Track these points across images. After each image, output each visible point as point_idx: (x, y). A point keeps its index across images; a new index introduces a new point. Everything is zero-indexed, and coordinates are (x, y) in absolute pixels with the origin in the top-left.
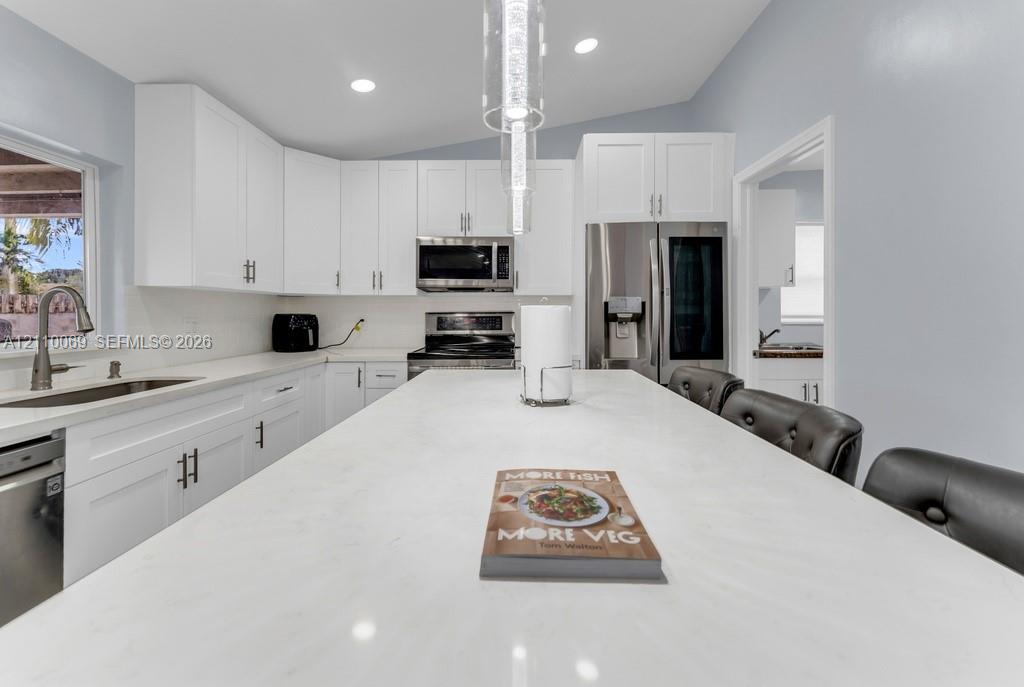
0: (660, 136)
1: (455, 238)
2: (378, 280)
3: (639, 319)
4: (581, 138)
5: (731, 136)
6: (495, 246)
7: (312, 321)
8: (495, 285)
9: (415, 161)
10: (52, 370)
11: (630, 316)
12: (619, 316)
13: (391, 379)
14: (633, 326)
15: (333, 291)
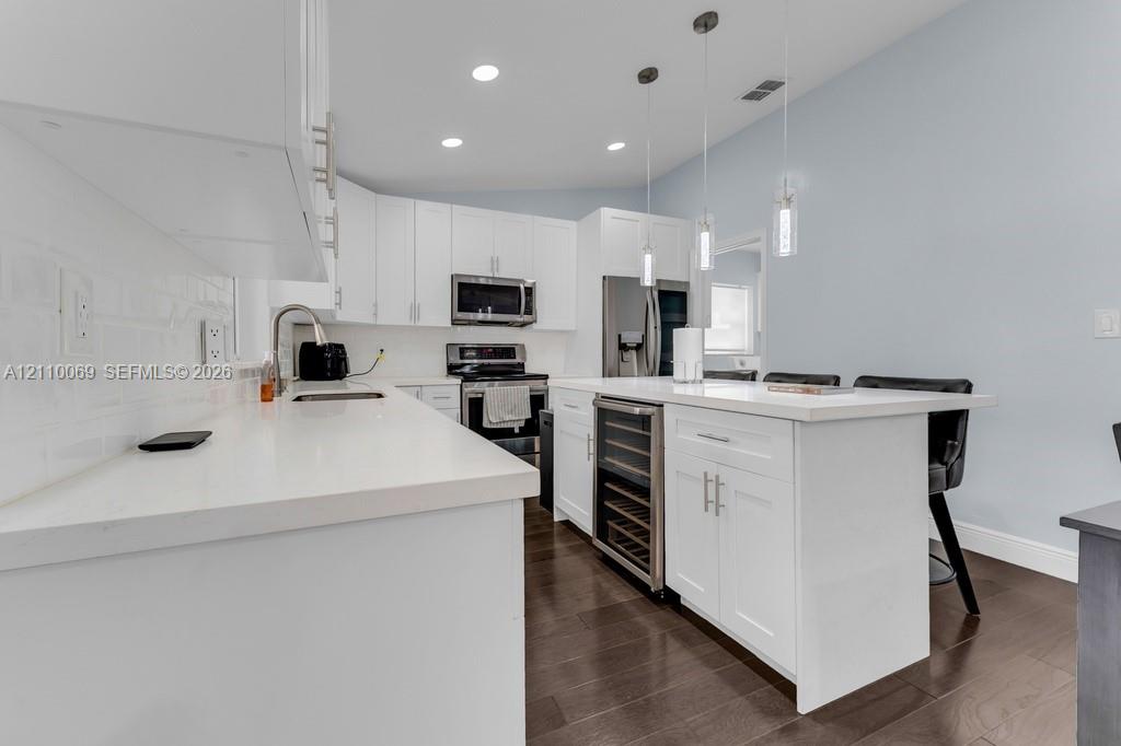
1: (488, 278)
2: (415, 311)
3: (639, 347)
6: (522, 287)
7: (342, 350)
8: (521, 320)
9: (449, 206)
11: (636, 345)
12: (628, 345)
13: (445, 400)
14: (634, 352)
15: (370, 320)
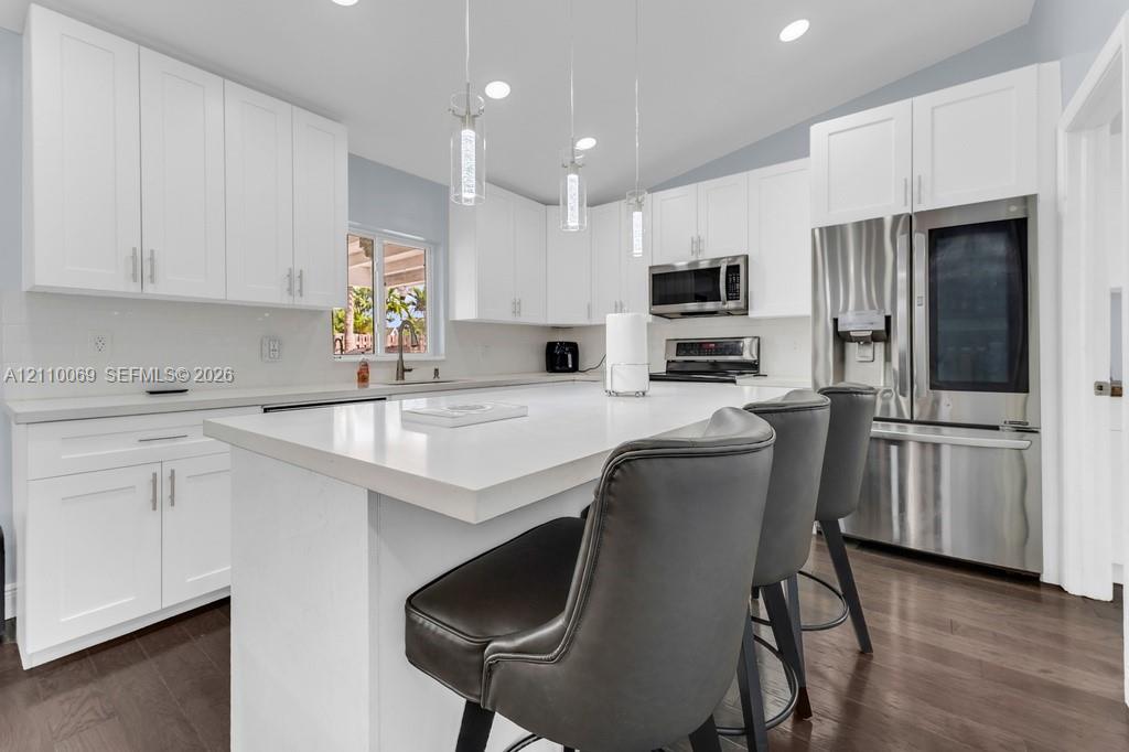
0: (918, 100)
3: (883, 337)
5: (1056, 65)
6: (723, 267)
7: (573, 347)
8: (724, 307)
10: (404, 370)
11: (869, 333)
12: (852, 334)
14: (878, 347)
15: (585, 321)
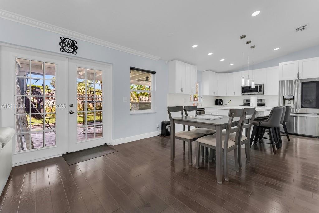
2: (234, 93)
4: (278, 64)
6: (259, 86)
7: (222, 100)
8: (259, 93)
11: (290, 99)
12: (287, 99)
14: (292, 101)
15: (226, 95)
